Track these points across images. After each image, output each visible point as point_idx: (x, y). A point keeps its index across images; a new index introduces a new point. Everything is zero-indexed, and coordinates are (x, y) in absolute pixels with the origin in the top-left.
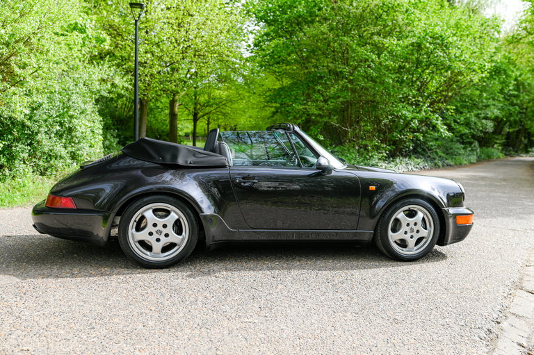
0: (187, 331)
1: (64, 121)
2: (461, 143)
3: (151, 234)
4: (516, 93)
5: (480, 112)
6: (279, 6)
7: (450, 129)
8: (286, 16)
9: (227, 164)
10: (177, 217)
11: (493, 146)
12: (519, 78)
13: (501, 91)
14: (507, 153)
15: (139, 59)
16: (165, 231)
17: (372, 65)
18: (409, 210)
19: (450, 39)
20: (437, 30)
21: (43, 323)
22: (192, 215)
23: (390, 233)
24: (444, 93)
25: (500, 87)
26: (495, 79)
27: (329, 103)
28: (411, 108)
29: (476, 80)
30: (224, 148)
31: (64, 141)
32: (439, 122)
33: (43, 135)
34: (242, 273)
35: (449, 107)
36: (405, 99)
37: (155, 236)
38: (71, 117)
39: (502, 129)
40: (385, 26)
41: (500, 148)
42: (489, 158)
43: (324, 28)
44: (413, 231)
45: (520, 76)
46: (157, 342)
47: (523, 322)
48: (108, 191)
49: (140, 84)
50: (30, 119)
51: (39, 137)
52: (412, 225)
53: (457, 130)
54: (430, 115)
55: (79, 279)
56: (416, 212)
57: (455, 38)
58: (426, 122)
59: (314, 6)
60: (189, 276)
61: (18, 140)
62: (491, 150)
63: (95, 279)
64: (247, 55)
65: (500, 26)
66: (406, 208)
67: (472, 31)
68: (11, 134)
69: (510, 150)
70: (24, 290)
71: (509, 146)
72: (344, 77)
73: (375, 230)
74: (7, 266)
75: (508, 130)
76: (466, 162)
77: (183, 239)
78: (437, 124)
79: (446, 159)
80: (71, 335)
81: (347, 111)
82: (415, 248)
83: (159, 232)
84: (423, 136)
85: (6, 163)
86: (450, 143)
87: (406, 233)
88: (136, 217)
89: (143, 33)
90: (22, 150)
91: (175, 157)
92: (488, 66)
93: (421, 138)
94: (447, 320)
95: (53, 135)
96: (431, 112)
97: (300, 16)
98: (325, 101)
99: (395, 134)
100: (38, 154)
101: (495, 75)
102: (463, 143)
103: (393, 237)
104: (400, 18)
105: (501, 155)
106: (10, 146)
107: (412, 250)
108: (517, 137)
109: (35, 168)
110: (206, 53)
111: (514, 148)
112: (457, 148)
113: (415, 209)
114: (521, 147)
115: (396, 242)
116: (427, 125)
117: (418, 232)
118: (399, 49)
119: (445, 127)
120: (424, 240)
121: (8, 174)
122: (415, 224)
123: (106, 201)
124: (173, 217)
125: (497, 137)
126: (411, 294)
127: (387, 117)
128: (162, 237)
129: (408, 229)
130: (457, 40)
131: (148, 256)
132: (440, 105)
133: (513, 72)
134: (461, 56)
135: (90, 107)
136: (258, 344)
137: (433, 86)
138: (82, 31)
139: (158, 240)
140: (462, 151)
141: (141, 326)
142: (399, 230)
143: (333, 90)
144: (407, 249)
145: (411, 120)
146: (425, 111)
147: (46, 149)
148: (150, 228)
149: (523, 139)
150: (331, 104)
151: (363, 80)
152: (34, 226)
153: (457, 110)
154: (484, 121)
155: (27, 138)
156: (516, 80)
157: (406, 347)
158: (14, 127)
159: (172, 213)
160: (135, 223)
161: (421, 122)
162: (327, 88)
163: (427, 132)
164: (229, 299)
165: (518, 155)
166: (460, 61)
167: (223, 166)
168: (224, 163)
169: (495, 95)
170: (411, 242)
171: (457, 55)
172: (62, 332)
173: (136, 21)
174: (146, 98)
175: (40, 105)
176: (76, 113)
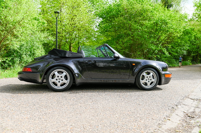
0: (66, 106)
1: (32, 51)
2: (174, 59)
3: (57, 80)
4: (195, 41)
5: (181, 47)
6: (107, 12)
7: (170, 53)
8: (109, 15)
9: (83, 56)
10: (66, 74)
11: (187, 61)
12: (196, 36)
13: (189, 40)
14: (193, 63)
15: (58, 31)
16: (61, 79)
17: (140, 30)
18: (148, 72)
19: (168, 21)
20: (163, 17)
21: (18, 104)
22: (71, 73)
23: (141, 80)
24: (167, 40)
25: (188, 39)
26: (186, 36)
27: (124, 44)
28: (155, 46)
29: (179, 35)
30: (82, 52)
31: (31, 57)
32: (166, 51)
33: (24, 55)
34: (88, 93)
35: (169, 45)
36: (152, 43)
37: (58, 80)
38: (34, 49)
39: (191, 54)
40: (144, 17)
41: (190, 61)
42: (186, 65)
43: (122, 18)
44: (149, 80)
45: (196, 35)
46: (55, 108)
47: (187, 106)
48: (41, 66)
49: (58, 39)
50: (20, 50)
51: (23, 56)
52: (149, 77)
53: (173, 54)
54: (162, 48)
55: (32, 94)
56: (150, 73)
57: (169, 21)
58: (160, 51)
59: (119, 11)
60: (70, 94)
61: (16, 57)
62: (186, 62)
63: (38, 94)
64: (96, 30)
65: (187, 17)
66: (146, 71)
67: (176, 18)
68: (14, 55)
69: (194, 62)
70: (14, 97)
71: (194, 61)
72: (130, 35)
73: (135, 79)
74: (9, 91)
75: (193, 55)
76: (176, 66)
77: (68, 82)
78: (165, 51)
79: (169, 65)
80: (27, 107)
81: (132, 47)
82: (150, 86)
83: (60, 79)
84: (160, 56)
85: (12, 65)
86: (170, 59)
87: (146, 80)
88: (52, 74)
89: (59, 22)
90: (17, 60)
91: (65, 54)
92: (182, 30)
93: (159, 57)
94: (158, 105)
95: (28, 56)
96: (162, 47)
97: (113, 15)
98: (123, 44)
99: (149, 55)
100: (23, 61)
101: (186, 34)
102: (175, 59)
103: (142, 82)
104: (149, 14)
105: (191, 64)
106: (13, 59)
107: (149, 86)
108: (197, 57)
109: (22, 67)
110: (81, 29)
111: (196, 61)
112: (174, 61)
113: (150, 72)
114: (198, 61)
115: (143, 83)
116: (161, 52)
117: (151, 80)
118: (149, 25)
119: (168, 53)
120: (153, 83)
121: (12, 68)
122: (150, 77)
123: (41, 69)
124: (64, 74)
125: (189, 57)
126: (147, 98)
127: (146, 50)
128: (61, 81)
129: (147, 79)
130: (170, 21)
131: (56, 87)
132: (166, 45)
133: (193, 33)
134: (172, 26)
135: (41, 46)
136: (89, 109)
137: (162, 38)
138: (38, 20)
139: (59, 82)
140: (175, 62)
141: (51, 105)
142: (144, 79)
143: (125, 40)
144: (147, 86)
145: (155, 50)
146: (160, 47)
147: (25, 60)
148: (56, 78)
149: (199, 58)
150: (125, 45)
151: (137, 36)
152: (18, 78)
153: (172, 47)
154: (183, 51)
155: (19, 56)
156: (194, 36)
157: (141, 111)
158: (15, 52)
159: (64, 73)
160: (52, 76)
161: (159, 51)
162: (124, 39)
163: (161, 55)
164: (82, 99)
165: (197, 64)
166: (172, 29)
167: (81, 57)
168: (82, 56)
169: (187, 42)
170: (149, 84)
171: (170, 26)
172: (24, 106)
173: (57, 18)
174: (60, 44)
175: (24, 45)
176: (36, 48)
